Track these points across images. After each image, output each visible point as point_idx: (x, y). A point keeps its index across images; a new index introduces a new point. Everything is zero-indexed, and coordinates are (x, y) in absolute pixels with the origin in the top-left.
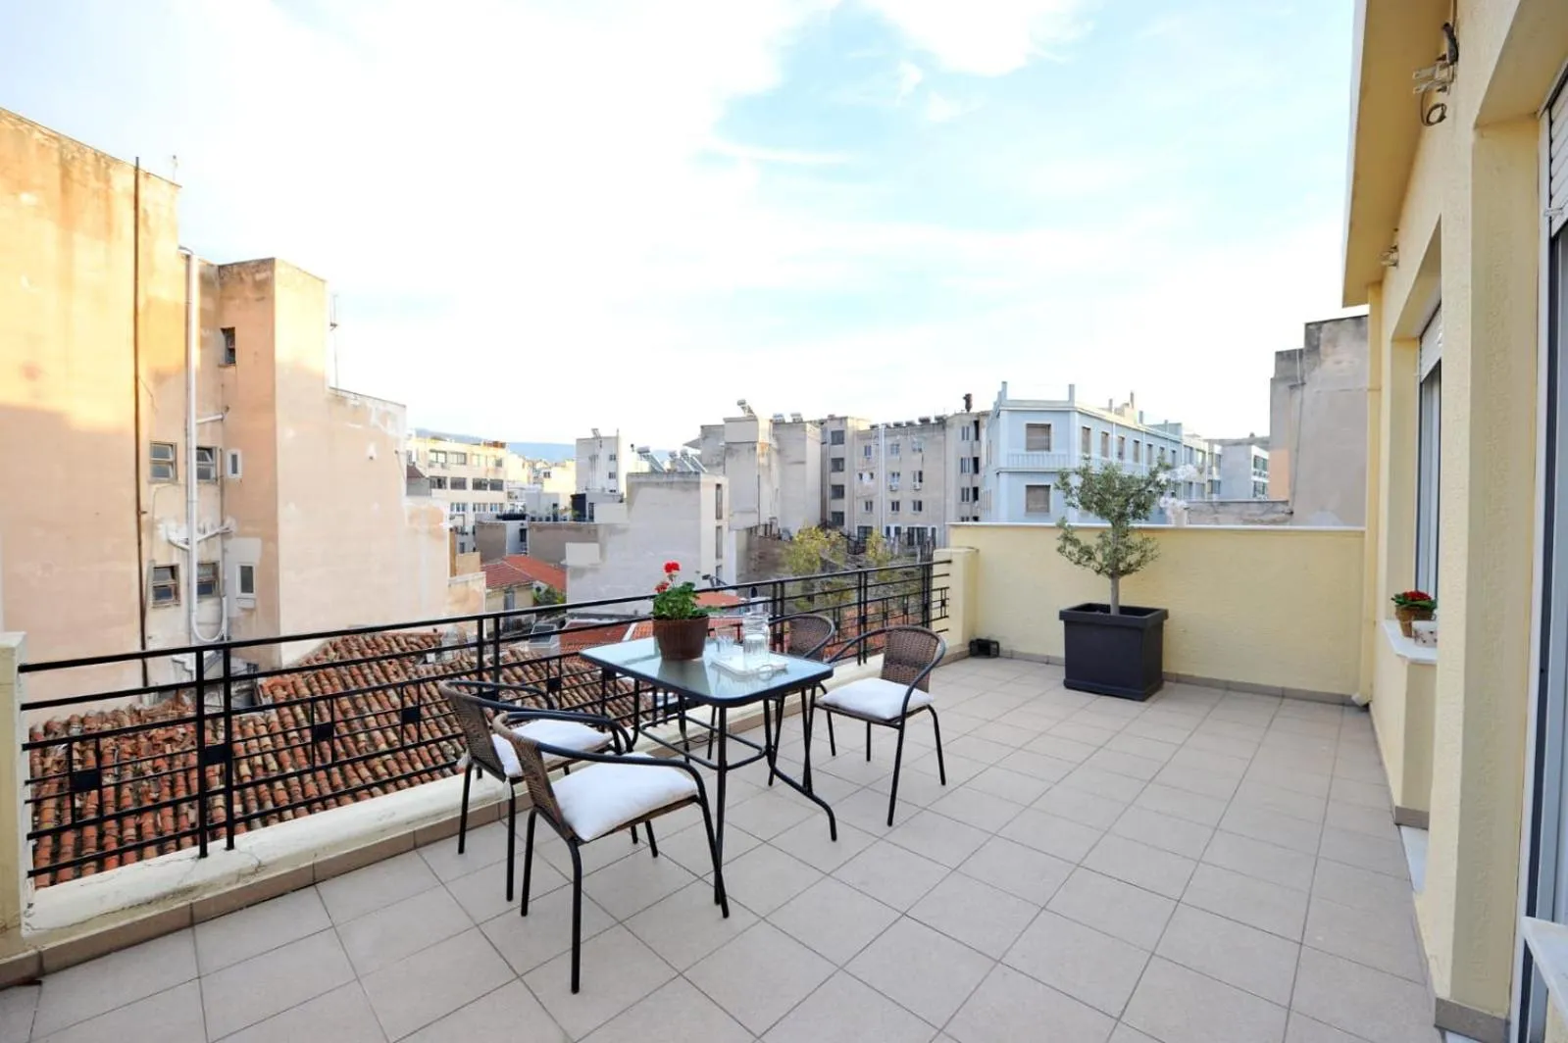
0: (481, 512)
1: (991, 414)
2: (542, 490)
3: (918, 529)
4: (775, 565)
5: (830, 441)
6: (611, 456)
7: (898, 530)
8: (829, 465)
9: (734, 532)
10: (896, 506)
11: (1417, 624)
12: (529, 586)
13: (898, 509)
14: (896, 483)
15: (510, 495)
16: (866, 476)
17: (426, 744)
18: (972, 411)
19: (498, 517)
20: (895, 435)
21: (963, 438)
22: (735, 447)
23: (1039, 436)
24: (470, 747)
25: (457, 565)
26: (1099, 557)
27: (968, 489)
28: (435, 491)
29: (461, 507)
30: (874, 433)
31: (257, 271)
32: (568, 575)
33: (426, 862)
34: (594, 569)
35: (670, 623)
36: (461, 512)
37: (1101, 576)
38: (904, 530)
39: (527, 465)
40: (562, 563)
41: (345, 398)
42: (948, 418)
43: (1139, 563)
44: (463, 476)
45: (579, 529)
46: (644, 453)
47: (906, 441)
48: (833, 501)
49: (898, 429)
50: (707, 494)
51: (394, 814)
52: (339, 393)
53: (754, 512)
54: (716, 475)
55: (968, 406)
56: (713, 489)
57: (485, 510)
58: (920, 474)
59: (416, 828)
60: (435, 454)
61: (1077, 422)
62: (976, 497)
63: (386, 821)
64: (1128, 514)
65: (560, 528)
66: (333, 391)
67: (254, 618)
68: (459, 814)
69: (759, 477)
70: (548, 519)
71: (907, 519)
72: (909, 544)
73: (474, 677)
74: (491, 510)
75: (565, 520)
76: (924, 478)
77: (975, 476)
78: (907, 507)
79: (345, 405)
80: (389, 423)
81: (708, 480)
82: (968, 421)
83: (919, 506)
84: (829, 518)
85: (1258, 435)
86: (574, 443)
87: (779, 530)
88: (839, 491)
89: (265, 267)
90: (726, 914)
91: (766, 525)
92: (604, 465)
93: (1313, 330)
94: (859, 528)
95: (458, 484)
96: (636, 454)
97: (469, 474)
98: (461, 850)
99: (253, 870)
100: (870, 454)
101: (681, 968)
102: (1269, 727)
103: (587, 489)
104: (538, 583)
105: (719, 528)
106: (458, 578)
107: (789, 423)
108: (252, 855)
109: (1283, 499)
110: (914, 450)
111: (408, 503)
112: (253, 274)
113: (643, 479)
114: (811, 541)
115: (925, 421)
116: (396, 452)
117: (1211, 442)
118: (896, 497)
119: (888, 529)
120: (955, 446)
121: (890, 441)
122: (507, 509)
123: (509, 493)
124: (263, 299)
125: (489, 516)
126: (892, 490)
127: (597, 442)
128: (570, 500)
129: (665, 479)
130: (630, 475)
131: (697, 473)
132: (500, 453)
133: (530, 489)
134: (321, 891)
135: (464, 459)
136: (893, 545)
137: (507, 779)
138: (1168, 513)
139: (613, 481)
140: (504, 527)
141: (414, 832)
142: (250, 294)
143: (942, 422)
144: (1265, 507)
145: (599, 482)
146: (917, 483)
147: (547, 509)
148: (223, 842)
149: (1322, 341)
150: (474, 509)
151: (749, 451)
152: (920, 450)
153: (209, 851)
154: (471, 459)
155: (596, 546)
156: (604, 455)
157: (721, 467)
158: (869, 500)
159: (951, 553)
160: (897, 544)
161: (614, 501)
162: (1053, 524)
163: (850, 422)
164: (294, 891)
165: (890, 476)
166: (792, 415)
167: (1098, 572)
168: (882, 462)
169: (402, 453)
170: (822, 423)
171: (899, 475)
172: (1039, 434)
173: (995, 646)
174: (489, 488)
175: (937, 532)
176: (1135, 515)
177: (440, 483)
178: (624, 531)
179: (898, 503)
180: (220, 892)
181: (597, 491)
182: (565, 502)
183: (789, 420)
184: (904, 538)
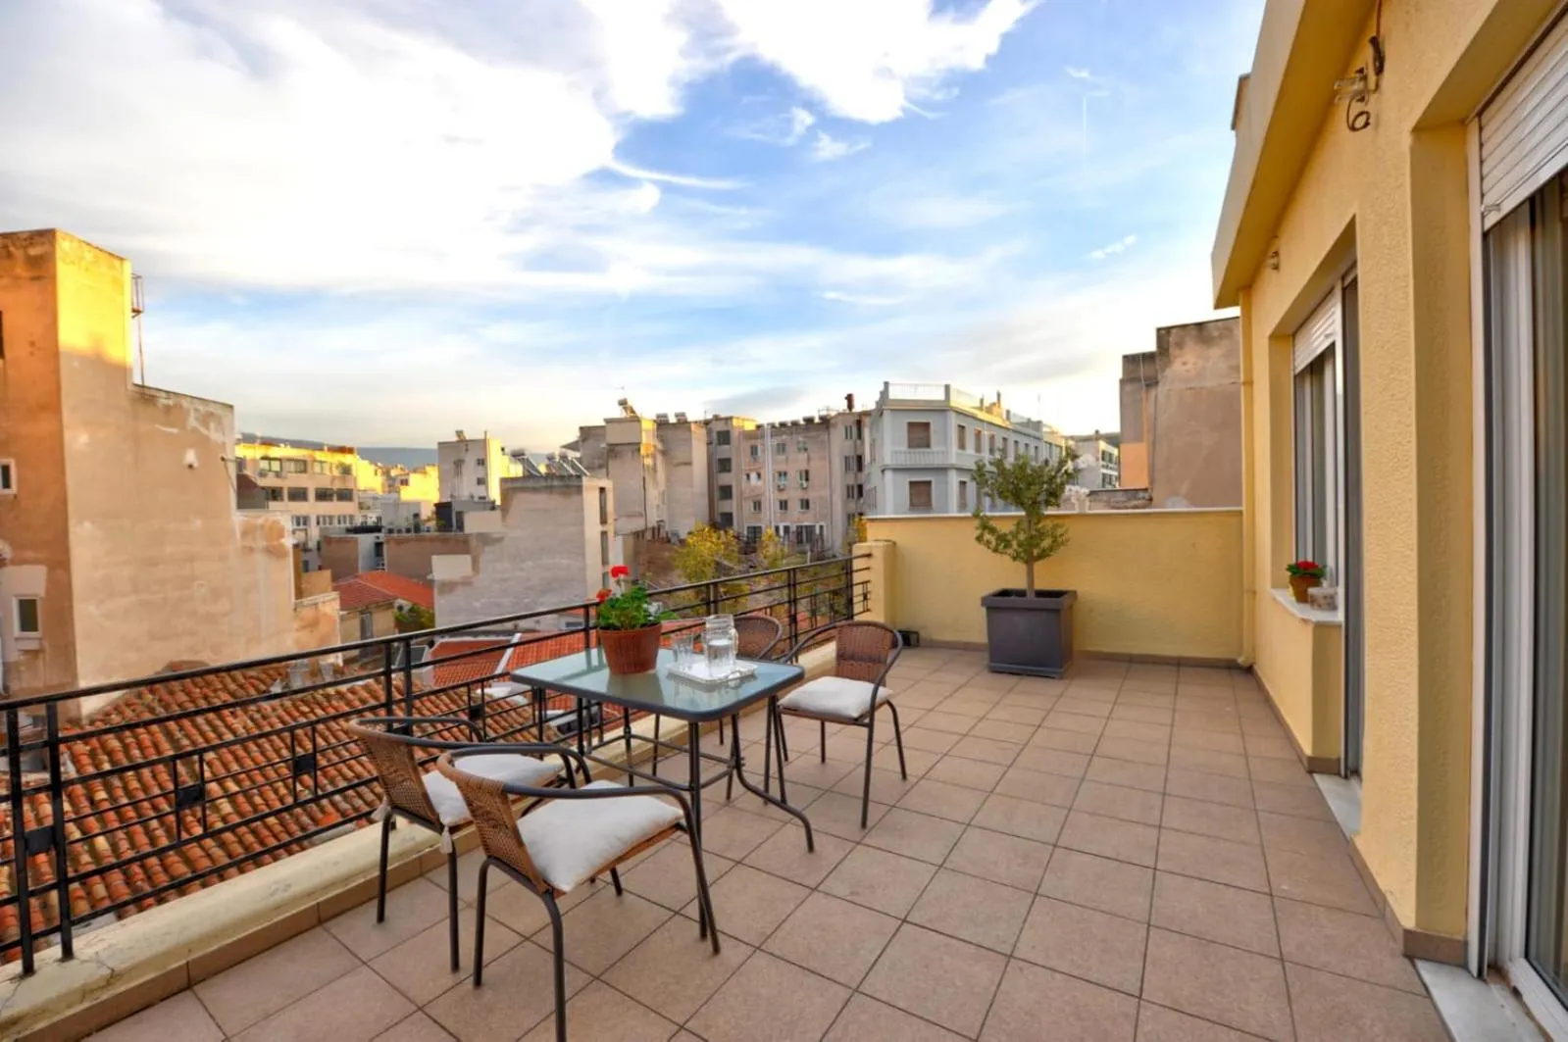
0: (328, 525)
1: (874, 414)
2: (399, 498)
3: (807, 527)
4: (665, 568)
5: (715, 441)
6: (479, 460)
7: (787, 529)
8: (716, 466)
9: (620, 537)
10: (784, 505)
11: (1312, 591)
12: (390, 606)
13: (786, 508)
14: (783, 482)
15: (361, 506)
16: (753, 476)
17: (329, 795)
18: (854, 410)
19: (348, 531)
20: (781, 435)
21: (847, 437)
22: (618, 448)
23: (919, 434)
24: (389, 794)
25: (303, 586)
26: (1014, 544)
27: (853, 487)
28: (273, 505)
29: (302, 521)
30: (759, 432)
31: (31, 244)
32: (436, 591)
33: (335, 937)
34: (466, 583)
35: (622, 633)
36: (302, 527)
37: (1016, 562)
38: (793, 528)
39: (379, 472)
40: (429, 577)
41: (153, 397)
42: (833, 418)
43: (1051, 549)
44: (303, 486)
45: (445, 541)
46: (518, 456)
47: (793, 441)
48: (720, 502)
49: (783, 429)
50: (591, 499)
51: (289, 886)
52: (146, 390)
53: (641, 515)
54: (600, 478)
55: (850, 406)
56: (597, 493)
57: (331, 523)
58: (807, 472)
59: (321, 899)
60: (267, 462)
61: (954, 421)
62: (861, 494)
63: (278, 897)
64: (1039, 503)
65: (423, 539)
66: (137, 389)
67: (40, 663)
68: (376, 873)
69: (644, 479)
70: (408, 531)
71: (796, 518)
72: (798, 543)
73: (382, 712)
74: (339, 522)
75: (428, 531)
76: (811, 477)
77: (859, 475)
78: (795, 507)
79: (155, 405)
80: (212, 425)
81: (591, 484)
82: (851, 421)
83: (806, 504)
84: (718, 519)
85: (1103, 431)
86: (435, 447)
87: (667, 534)
88: (726, 492)
89: (42, 240)
90: (716, 950)
91: (653, 529)
92: (470, 472)
93: (1163, 334)
94: (748, 528)
95: (298, 495)
96: (506, 459)
97: (310, 483)
98: (381, 918)
99: (103, 983)
100: (756, 454)
101: (681, 1021)
102: (1176, 694)
103: (452, 496)
104: (400, 602)
105: (604, 534)
106: (306, 601)
107: (673, 424)
108: (101, 963)
109: (1143, 487)
110: (799, 450)
111: (238, 518)
112: (25, 248)
113: (518, 485)
114: (704, 543)
115: (809, 421)
116: (223, 459)
117: (1067, 438)
118: (784, 497)
119: (777, 529)
120: (839, 444)
121: (775, 441)
122: (358, 521)
123: (360, 503)
124: (37, 278)
125: (337, 529)
126: (780, 490)
127: (463, 446)
128: (434, 508)
129: (543, 483)
130: (504, 481)
131: (579, 477)
132: (348, 459)
133: (385, 498)
134: (200, 995)
135: (303, 466)
136: (783, 544)
137: (446, 829)
138: (1073, 500)
139: (482, 487)
140: (356, 541)
141: (318, 904)
142: (20, 270)
143: (826, 422)
144: (1129, 494)
145: (467, 488)
146: (804, 482)
147: (407, 519)
148: (57, 951)
149: (1171, 344)
150: (318, 523)
151: (633, 452)
152: (806, 450)
153: (36, 965)
154: (313, 466)
155: (468, 558)
156: (470, 460)
157: (604, 470)
158: (756, 499)
159: (870, 547)
160: (786, 543)
161: (484, 509)
162: (969, 514)
163: (735, 422)
164: (163, 1000)
165: (777, 475)
166: (677, 415)
167: (1014, 559)
168: (769, 462)
169: (231, 461)
170: (707, 423)
171: (785, 474)
172: (919, 433)
173: (915, 636)
174: (335, 497)
175: (825, 529)
176: (1048, 503)
177: (275, 494)
178: (500, 540)
179: (786, 502)
180: (57, 1018)
181: (463, 499)
182: (427, 512)
183: (672, 420)
184: (793, 537)
